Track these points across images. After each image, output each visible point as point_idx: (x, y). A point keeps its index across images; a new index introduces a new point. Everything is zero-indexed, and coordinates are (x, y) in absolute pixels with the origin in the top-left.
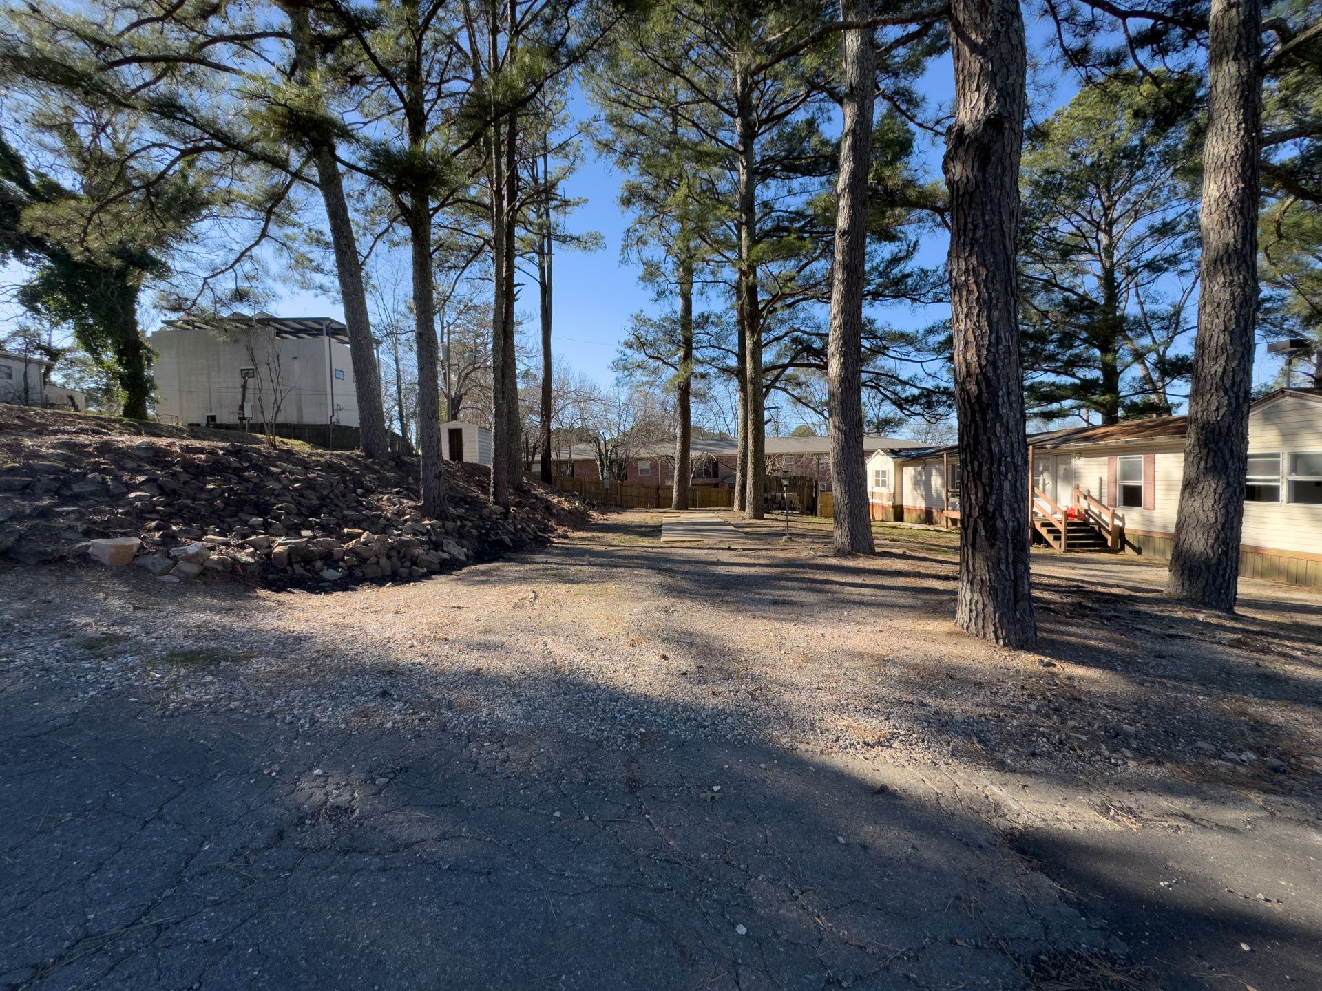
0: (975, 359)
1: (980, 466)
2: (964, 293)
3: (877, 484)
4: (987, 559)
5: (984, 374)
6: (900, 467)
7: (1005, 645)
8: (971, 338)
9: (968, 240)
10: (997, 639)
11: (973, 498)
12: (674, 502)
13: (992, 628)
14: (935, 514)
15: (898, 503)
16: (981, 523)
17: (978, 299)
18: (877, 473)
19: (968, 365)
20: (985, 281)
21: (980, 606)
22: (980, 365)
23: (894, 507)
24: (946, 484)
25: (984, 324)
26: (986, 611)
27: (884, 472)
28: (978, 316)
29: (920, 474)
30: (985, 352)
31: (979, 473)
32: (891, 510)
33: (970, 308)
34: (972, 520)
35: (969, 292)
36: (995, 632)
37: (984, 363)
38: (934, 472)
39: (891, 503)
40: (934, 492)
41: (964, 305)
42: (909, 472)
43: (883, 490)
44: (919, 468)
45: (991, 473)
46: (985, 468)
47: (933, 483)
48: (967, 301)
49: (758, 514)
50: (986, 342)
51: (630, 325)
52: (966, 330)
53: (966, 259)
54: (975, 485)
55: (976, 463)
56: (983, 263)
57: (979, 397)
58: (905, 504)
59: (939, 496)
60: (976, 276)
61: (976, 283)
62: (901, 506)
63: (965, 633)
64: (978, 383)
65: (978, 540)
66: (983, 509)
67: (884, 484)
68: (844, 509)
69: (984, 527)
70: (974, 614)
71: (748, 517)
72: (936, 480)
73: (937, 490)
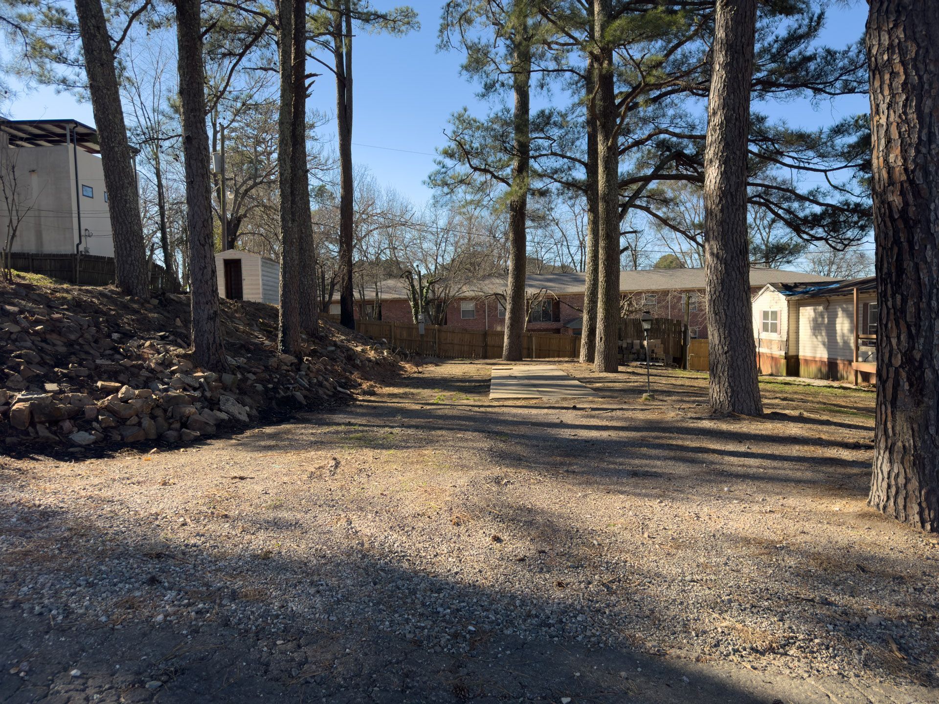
0: (900, 162)
1: (904, 301)
2: (887, 77)
3: (765, 328)
4: (911, 420)
5: (911, 181)
6: (795, 307)
7: (933, 530)
8: (895, 134)
9: (892, 7)
10: (923, 522)
11: (894, 341)
12: (505, 353)
13: (916, 509)
14: (841, 367)
15: (792, 353)
16: (904, 375)
17: (905, 84)
18: (766, 314)
19: (890, 170)
20: (915, 60)
21: (901, 480)
22: (906, 170)
23: (787, 357)
24: (855, 328)
25: (913, 116)
26: (909, 487)
27: (774, 313)
28: (905, 106)
29: (822, 315)
30: (913, 152)
31: (903, 311)
32: (783, 361)
33: (893, 96)
34: (892, 370)
35: (894, 75)
36: (921, 513)
37: (911, 167)
38: (840, 313)
39: (783, 353)
40: (839, 339)
41: (886, 92)
42: (807, 313)
43: (774, 336)
44: (821, 308)
45: (919, 310)
46: (910, 303)
47: (838, 327)
48: (890, 86)
49: (610, 366)
50: (915, 138)
51: (450, 129)
52: (889, 125)
53: (889, 32)
54: (898, 325)
55: (898, 297)
56: (911, 36)
57: (904, 211)
58: (801, 354)
59: (846, 343)
60: (903, 54)
61: (903, 63)
62: (796, 358)
63: (881, 515)
64: (902, 193)
65: (900, 396)
66: (908, 358)
67: (774, 329)
68: (723, 359)
69: (909, 380)
70: (893, 490)
71: (597, 369)
72: (842, 323)
73: (843, 336)
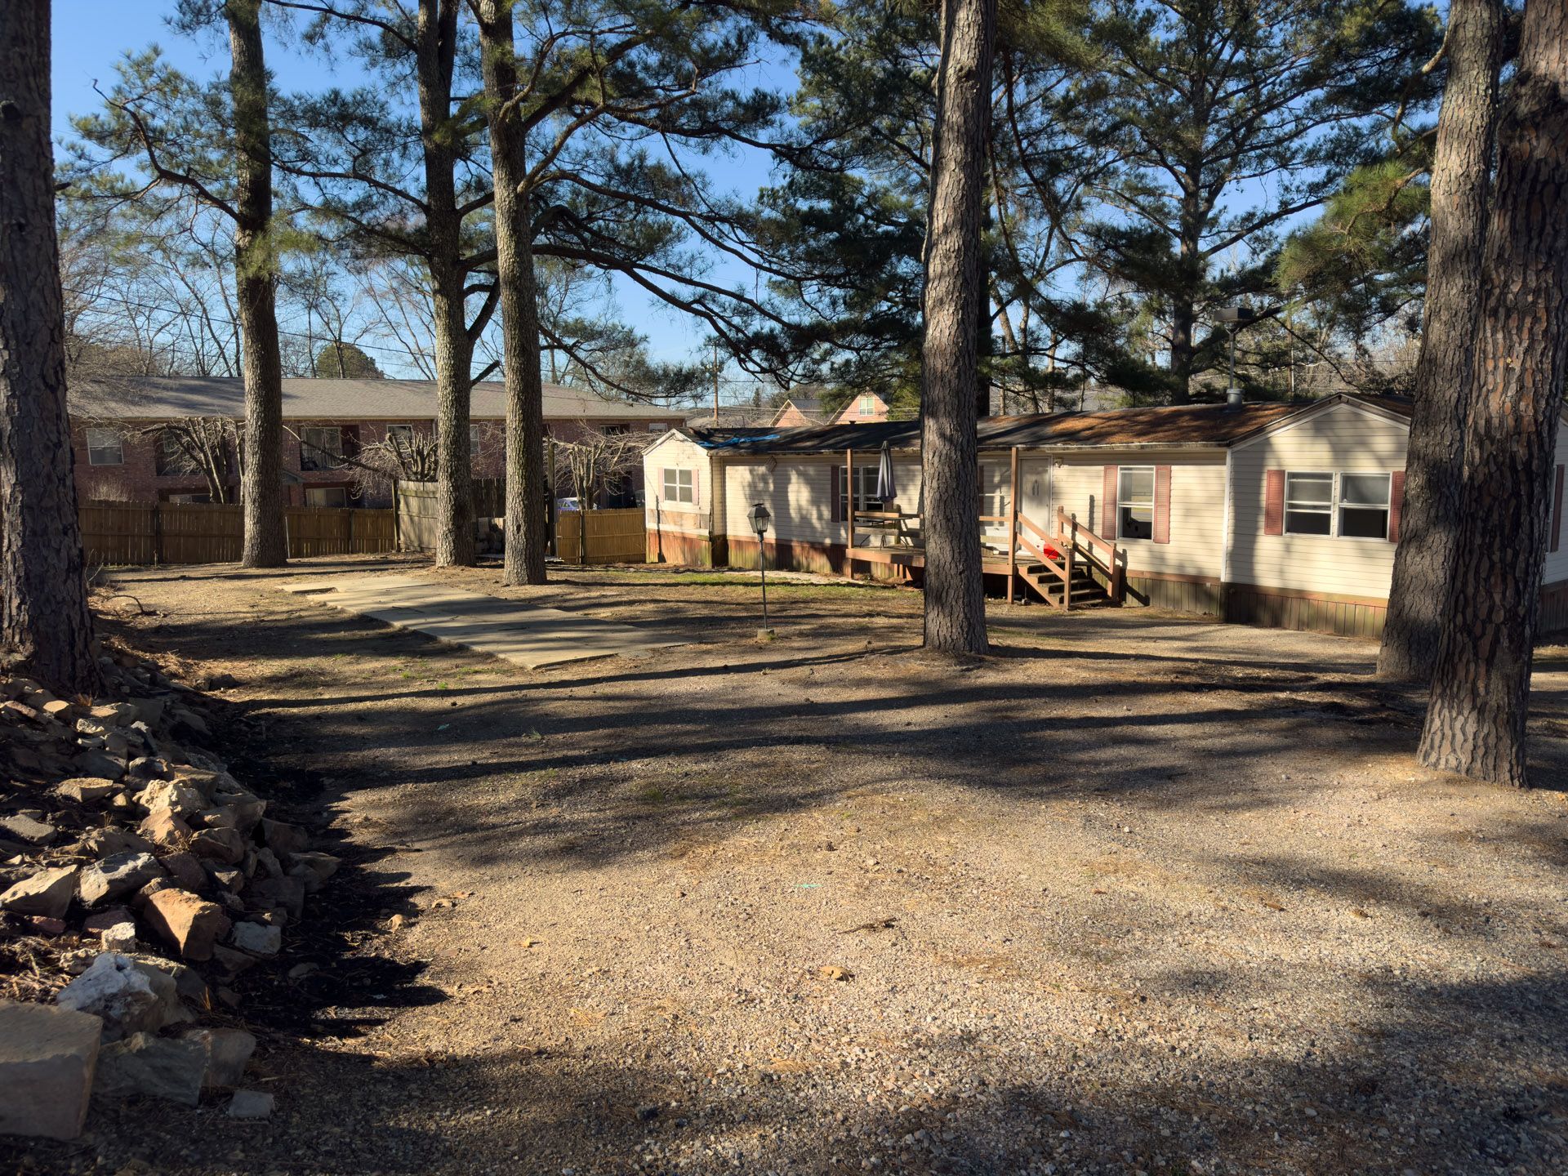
0: (1531, 412)
1: (1516, 555)
2: (1528, 321)
3: (670, 494)
4: (1506, 678)
5: (1539, 434)
6: (720, 465)
7: (1521, 786)
8: (1529, 383)
9: (1543, 248)
10: (1512, 778)
11: (1497, 598)
13: (1507, 766)
14: (797, 550)
15: (718, 532)
16: (1505, 631)
17: (1546, 332)
18: (669, 475)
19: (1518, 419)
20: (1557, 309)
21: (1492, 741)
22: (1536, 421)
23: (712, 538)
25: (1547, 366)
26: (1501, 747)
27: (686, 476)
28: (1542, 354)
29: (764, 479)
30: (1543, 403)
31: (1513, 566)
32: (705, 545)
33: (1532, 341)
34: (1490, 630)
35: (1536, 320)
36: (1510, 771)
37: (1541, 419)
38: (794, 477)
39: (706, 533)
40: (793, 513)
41: (1525, 335)
42: (739, 477)
43: (686, 507)
44: (762, 469)
45: (1528, 565)
46: (1521, 557)
47: (792, 497)
48: (1531, 330)
50: (1546, 392)
52: (1523, 370)
53: (1538, 273)
54: (1504, 580)
56: (1559, 284)
57: (1528, 464)
58: (731, 533)
59: (804, 519)
60: (1548, 299)
61: (1547, 309)
62: (724, 536)
63: (1463, 778)
64: (1529, 445)
65: (1499, 654)
66: (1512, 615)
67: (687, 496)
69: (1510, 636)
70: (1481, 751)
71: (513, 579)
72: (798, 492)
73: (800, 508)
